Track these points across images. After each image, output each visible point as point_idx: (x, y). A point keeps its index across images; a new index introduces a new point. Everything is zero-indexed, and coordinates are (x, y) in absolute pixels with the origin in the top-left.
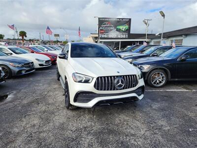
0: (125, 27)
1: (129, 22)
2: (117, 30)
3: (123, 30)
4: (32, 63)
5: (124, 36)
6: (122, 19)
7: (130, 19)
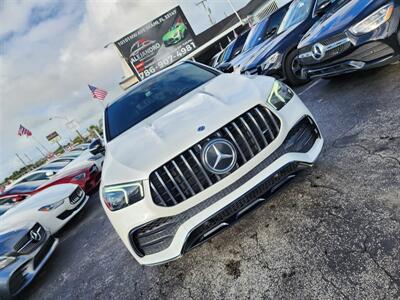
0: (178, 30)
1: (179, 14)
2: (167, 46)
3: (178, 36)
4: (37, 225)
5: (189, 48)
6: (163, 16)
7: (178, 9)
